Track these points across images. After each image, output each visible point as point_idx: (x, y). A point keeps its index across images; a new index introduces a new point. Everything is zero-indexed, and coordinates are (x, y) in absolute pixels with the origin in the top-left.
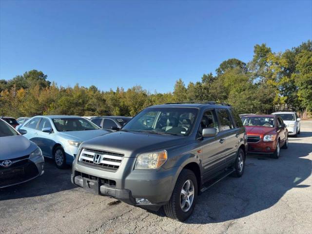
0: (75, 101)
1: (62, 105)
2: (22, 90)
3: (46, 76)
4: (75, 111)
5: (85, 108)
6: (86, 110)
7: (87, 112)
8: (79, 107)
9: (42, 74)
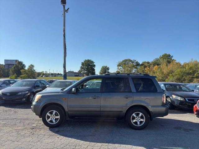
0: (187, 72)
1: (177, 75)
2: (156, 66)
3: (172, 56)
4: (186, 78)
5: (195, 76)
6: (194, 78)
7: (195, 80)
8: (189, 76)
9: (169, 56)
